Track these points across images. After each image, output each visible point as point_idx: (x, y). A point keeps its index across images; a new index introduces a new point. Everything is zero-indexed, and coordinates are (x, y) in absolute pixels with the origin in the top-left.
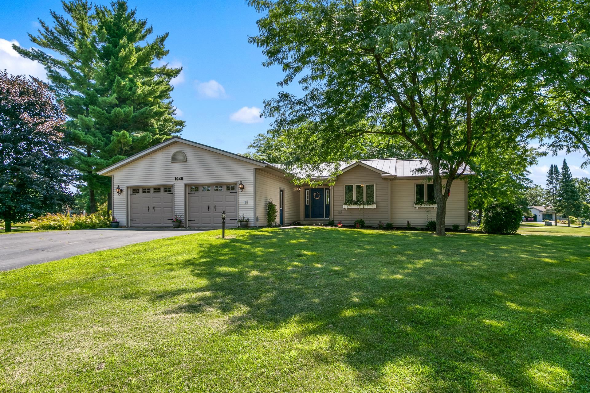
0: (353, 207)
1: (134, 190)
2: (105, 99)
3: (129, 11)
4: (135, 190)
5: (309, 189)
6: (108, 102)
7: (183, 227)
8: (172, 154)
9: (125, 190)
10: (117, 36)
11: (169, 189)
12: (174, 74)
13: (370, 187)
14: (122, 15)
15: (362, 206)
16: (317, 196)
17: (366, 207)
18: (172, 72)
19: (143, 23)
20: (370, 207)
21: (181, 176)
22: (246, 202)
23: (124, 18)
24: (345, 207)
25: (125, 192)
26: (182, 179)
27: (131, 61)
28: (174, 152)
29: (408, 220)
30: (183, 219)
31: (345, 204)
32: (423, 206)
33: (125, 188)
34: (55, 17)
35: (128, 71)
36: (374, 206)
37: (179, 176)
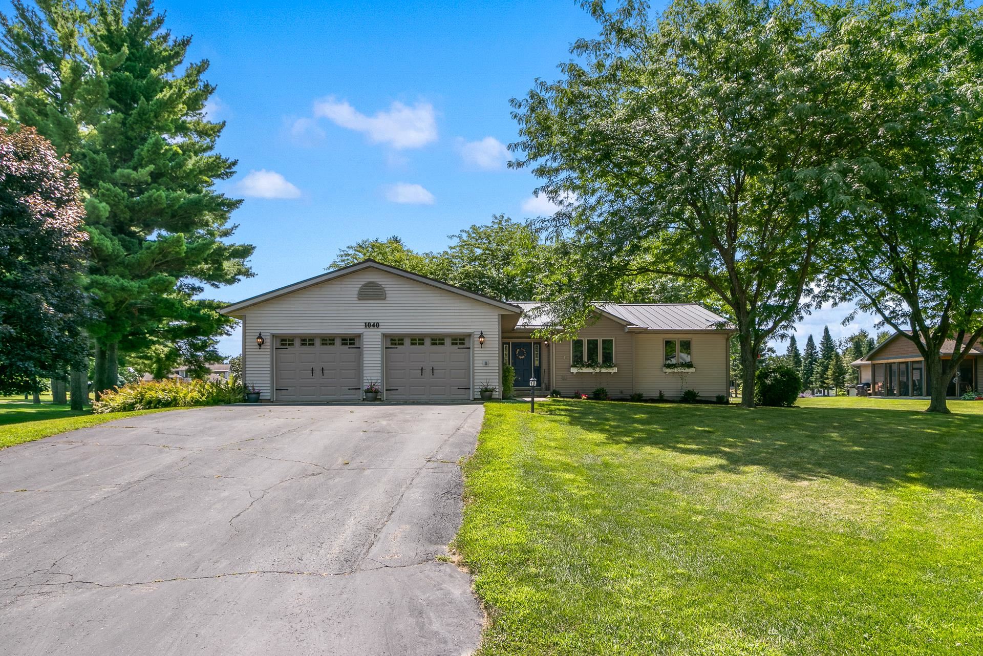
0: (585, 370)
1: (283, 340)
2: (128, 173)
3: (154, 15)
4: (285, 341)
5: (509, 344)
6: (134, 178)
7: (380, 400)
8: (360, 286)
9: (269, 341)
10: (134, 59)
11: (351, 341)
12: (214, 132)
13: (607, 344)
14: (142, 22)
15: (598, 370)
16: (521, 353)
17: (603, 370)
18: (212, 129)
19: (183, 42)
20: (609, 370)
21: (376, 321)
22: (486, 363)
23: (145, 27)
24: (574, 370)
25: (268, 344)
26: (377, 325)
27: (176, 110)
28: (363, 283)
29: (661, 389)
30: (378, 386)
31: (574, 366)
32: (675, 370)
33: (269, 337)
34: (18, 9)
35: (167, 125)
36: (615, 370)
37: (372, 322)
